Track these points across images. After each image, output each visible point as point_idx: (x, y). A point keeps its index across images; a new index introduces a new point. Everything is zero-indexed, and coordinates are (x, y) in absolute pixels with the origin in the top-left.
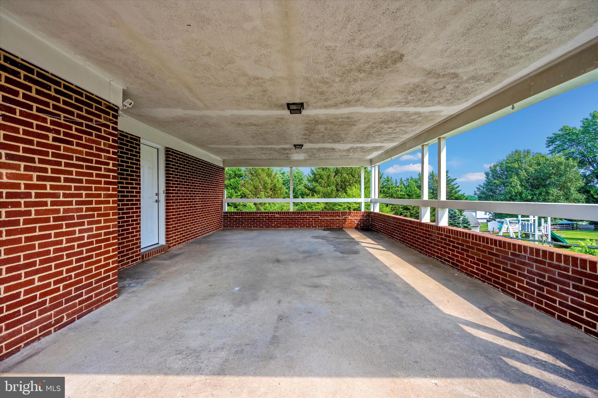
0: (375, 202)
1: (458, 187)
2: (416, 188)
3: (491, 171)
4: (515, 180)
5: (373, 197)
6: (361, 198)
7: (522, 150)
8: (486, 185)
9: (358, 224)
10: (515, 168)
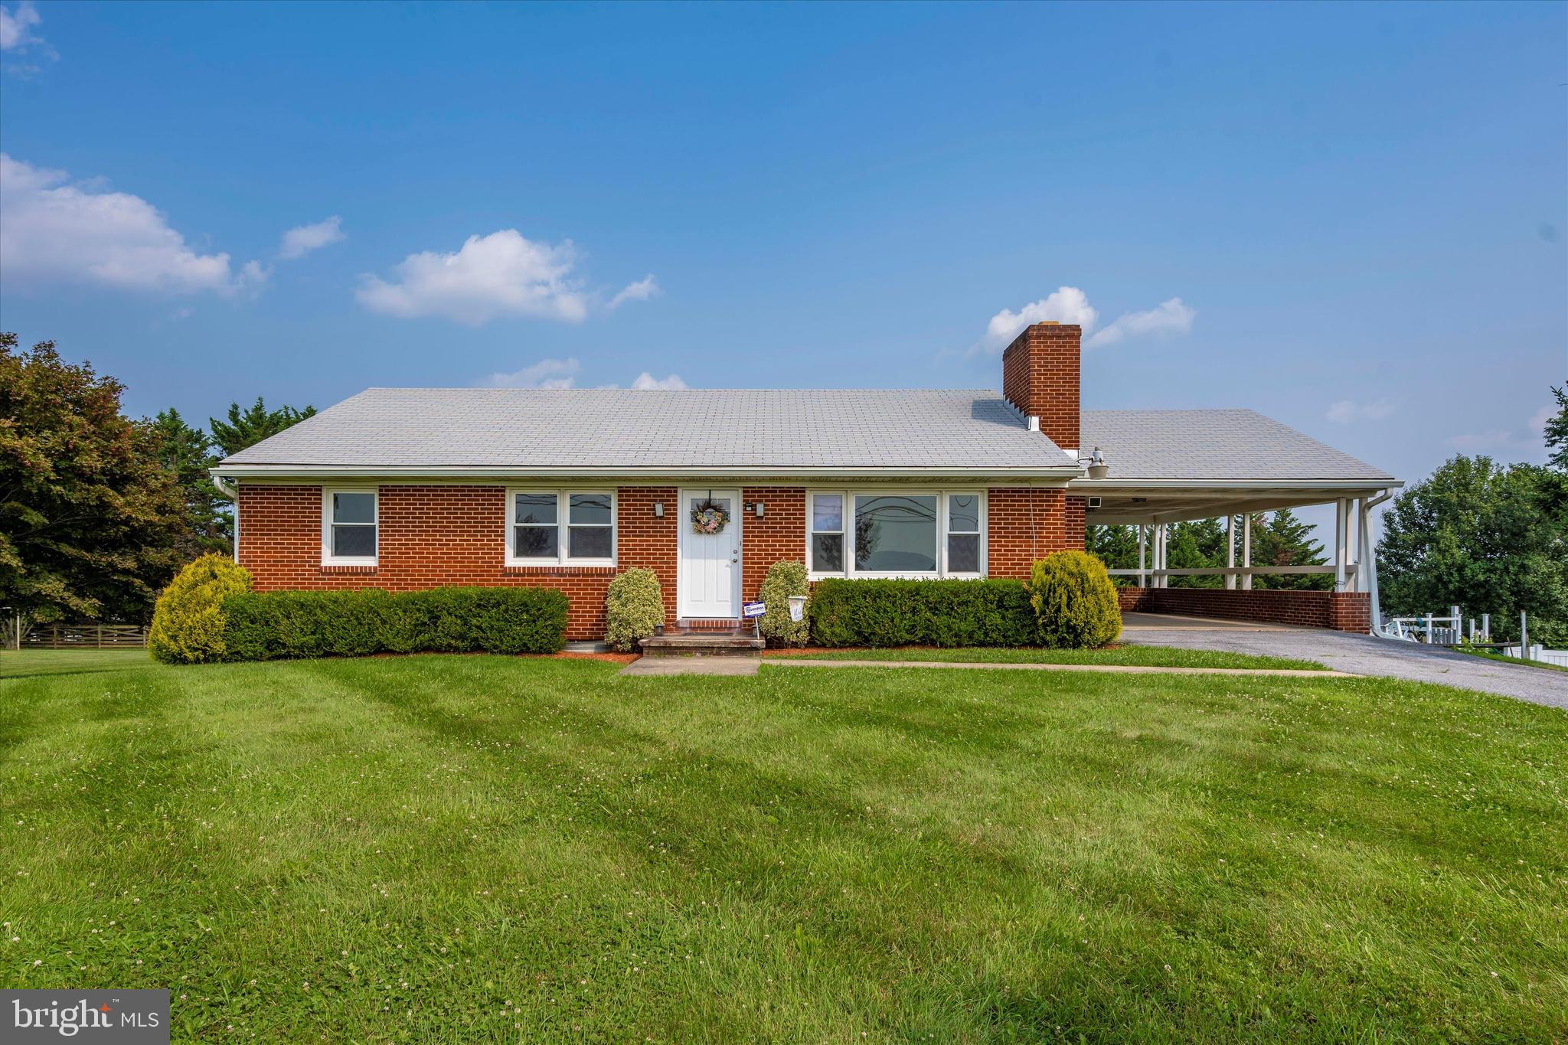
0: (1160, 574)
1: (1320, 549)
2: (1198, 553)
3: (1398, 509)
4: (1447, 534)
5: (1157, 568)
6: (1138, 568)
7: (1473, 459)
8: (1386, 545)
9: (1136, 605)
10: (1449, 504)
